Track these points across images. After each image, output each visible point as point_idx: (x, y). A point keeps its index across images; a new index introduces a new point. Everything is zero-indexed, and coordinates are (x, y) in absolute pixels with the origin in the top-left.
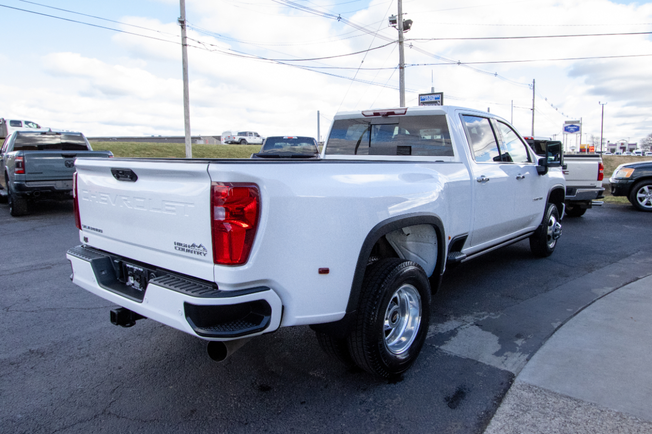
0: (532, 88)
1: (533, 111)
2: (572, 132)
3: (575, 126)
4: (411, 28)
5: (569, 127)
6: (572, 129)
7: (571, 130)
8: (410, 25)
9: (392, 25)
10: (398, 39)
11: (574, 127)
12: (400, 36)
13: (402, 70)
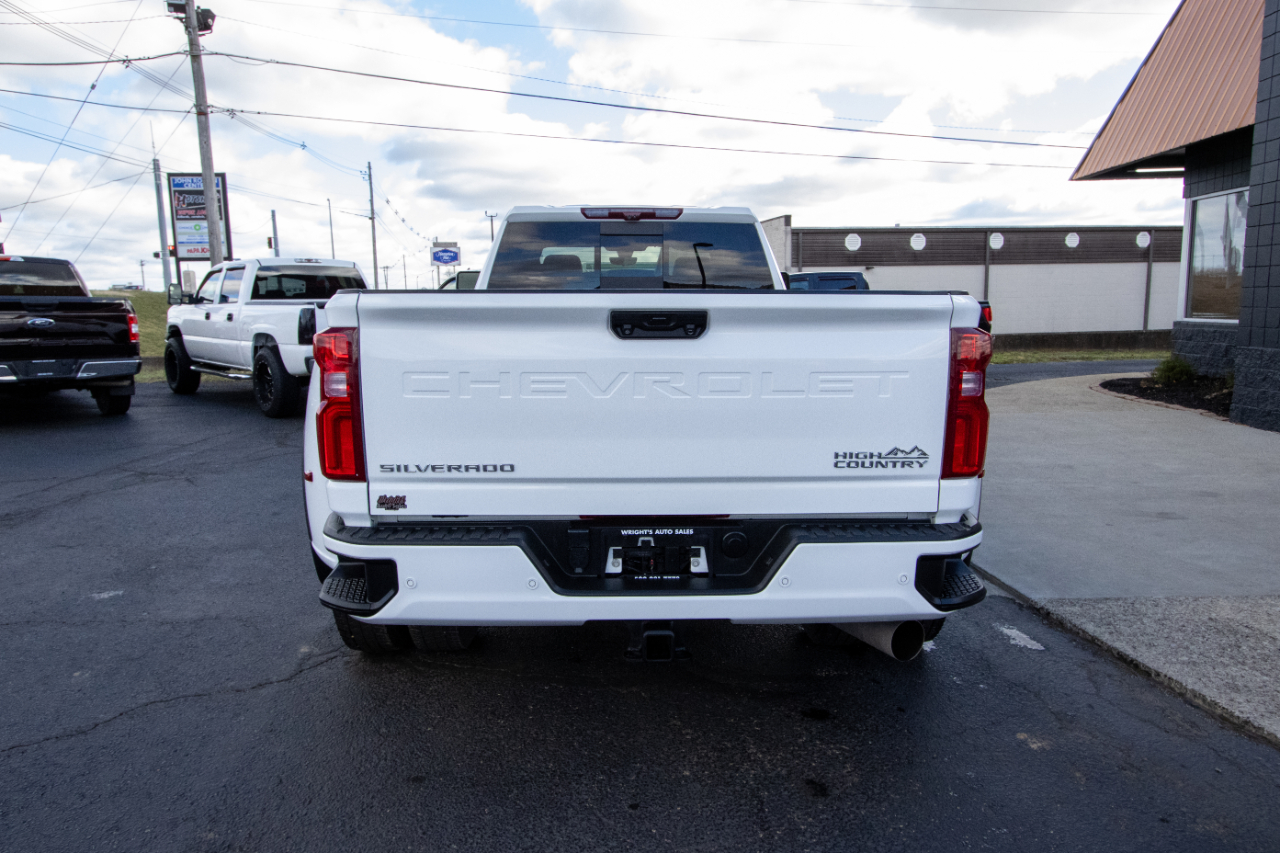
0: (367, 177)
1: (373, 222)
2: (446, 262)
3: (451, 252)
4: (214, 28)
5: (441, 254)
6: (446, 256)
7: (445, 258)
8: (210, 21)
9: (175, 14)
10: (188, 48)
11: (449, 254)
12: (193, 43)
13: (203, 117)
